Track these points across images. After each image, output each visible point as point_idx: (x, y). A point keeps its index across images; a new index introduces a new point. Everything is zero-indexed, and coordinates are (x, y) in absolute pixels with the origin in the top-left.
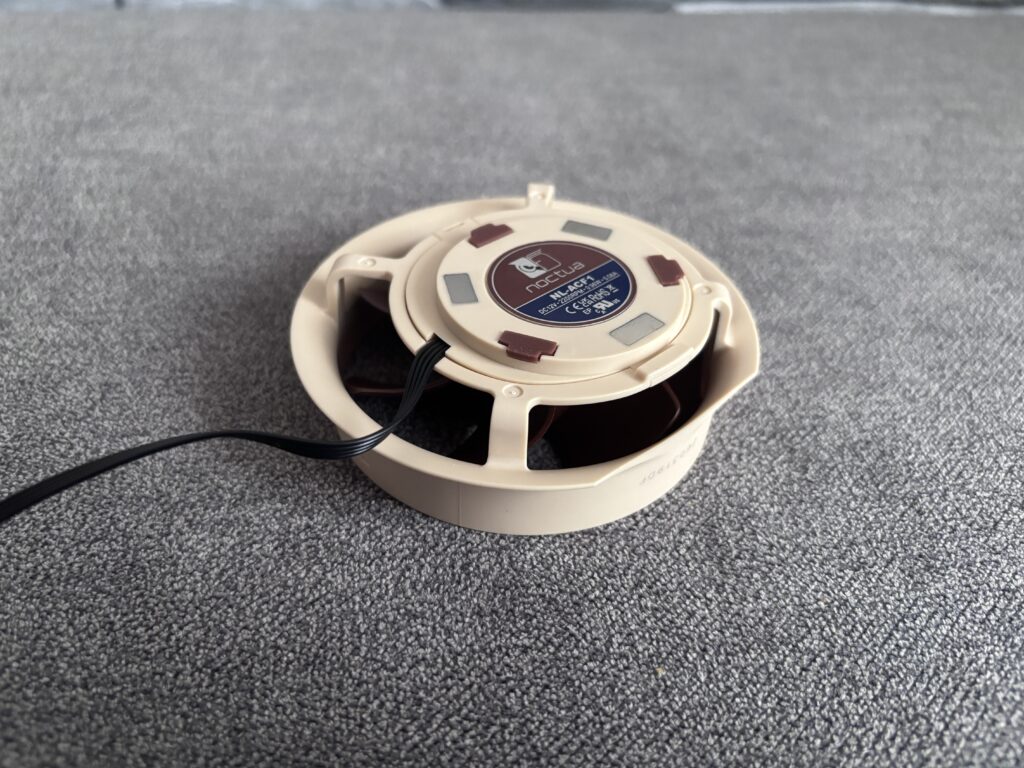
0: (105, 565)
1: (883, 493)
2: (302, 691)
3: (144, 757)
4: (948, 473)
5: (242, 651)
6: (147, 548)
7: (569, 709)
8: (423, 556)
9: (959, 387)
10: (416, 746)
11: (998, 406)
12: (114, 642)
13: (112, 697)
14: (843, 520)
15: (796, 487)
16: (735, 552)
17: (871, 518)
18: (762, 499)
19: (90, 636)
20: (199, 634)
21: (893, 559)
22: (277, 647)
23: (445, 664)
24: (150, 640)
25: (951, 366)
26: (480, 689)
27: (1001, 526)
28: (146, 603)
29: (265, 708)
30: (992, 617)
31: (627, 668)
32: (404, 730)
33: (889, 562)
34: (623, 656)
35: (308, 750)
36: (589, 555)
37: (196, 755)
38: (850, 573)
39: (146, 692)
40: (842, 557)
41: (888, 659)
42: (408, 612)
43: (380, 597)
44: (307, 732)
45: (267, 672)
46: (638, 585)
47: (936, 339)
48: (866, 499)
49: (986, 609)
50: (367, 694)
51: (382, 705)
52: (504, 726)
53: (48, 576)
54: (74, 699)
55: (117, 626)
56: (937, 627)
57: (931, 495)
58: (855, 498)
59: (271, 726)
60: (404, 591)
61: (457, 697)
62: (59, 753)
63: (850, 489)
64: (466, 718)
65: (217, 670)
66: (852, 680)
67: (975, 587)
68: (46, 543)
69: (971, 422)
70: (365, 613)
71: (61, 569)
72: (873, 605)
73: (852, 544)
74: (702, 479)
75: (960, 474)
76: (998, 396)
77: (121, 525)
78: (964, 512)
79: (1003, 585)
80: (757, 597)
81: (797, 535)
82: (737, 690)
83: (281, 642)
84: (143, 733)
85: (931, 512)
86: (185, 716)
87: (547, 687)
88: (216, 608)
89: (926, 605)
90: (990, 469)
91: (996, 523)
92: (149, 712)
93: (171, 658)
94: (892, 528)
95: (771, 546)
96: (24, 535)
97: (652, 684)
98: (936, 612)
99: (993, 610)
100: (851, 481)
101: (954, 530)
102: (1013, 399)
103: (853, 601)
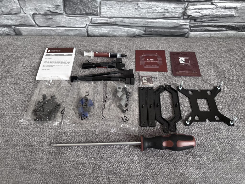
0: (105, 157)
1: (193, 157)
2: (126, 174)
3: (112, 179)
4: (203, 155)
5: (120, 169)
6: (109, 155)
7: (152, 180)
8: (138, 159)
9: (209, 141)
10: (137, 182)
11: (213, 145)
12: (107, 166)
13: (108, 173)
14: (187, 160)
15: (183, 155)
16: (173, 163)
17: (191, 160)
18: (178, 156)
19: (105, 166)
20: (115, 166)
21: (191, 166)
22: (123, 169)
23: (140, 173)
24: (111, 167)
25: (209, 137)
26: (143, 176)
27: (207, 164)
28: (109, 162)
29: (122, 176)
30: (201, 176)
31: (159, 176)
32: (136, 180)
33: (191, 167)
34: (158, 174)
35: (127, 181)
36: (157, 161)
37: (116, 180)
38: (186, 168)
39: (111, 173)
40: (185, 165)
41: (187, 179)
42: (136, 166)
43: (134, 164)
44: (126, 179)
45: (122, 172)
46: (161, 166)
47: (209, 131)
48: (191, 158)
49: (200, 175)
50: (132, 175)
51: (134, 177)
52: (145, 181)
53: (99, 158)
54: (104, 173)
55: (107, 164)
56: (194, 176)
57: (199, 158)
58: (189, 157)
59: (123, 178)
60: (136, 163)
61: (141, 177)
62: (104, 178)
63: (189, 156)
64: (142, 179)
65: (117, 171)
66: (182, 181)
67: (200, 172)
68: (98, 153)
69: (209, 147)
70: (132, 166)
71: (100, 157)
72: (187, 172)
73: (187, 164)
74: (171, 152)
75: (204, 155)
76: (214, 143)
77: (106, 152)
78: (203, 161)
79: (204, 172)
80: (174, 170)
81: (181, 162)
82: (170, 180)
83: (124, 168)
84: (111, 177)
85: (198, 160)
86: (115, 176)
87: (150, 177)
88: (117, 163)
89: (193, 173)
90: (208, 155)
91: (206, 163)
92: (111, 175)
93: (113, 169)
94: (193, 162)
95: (177, 163)
96: (96, 152)
97: (161, 178)
98: (194, 174)
99: (201, 175)
100: (190, 155)
101: (200, 164)
102: (216, 143)
103: (185, 171)
